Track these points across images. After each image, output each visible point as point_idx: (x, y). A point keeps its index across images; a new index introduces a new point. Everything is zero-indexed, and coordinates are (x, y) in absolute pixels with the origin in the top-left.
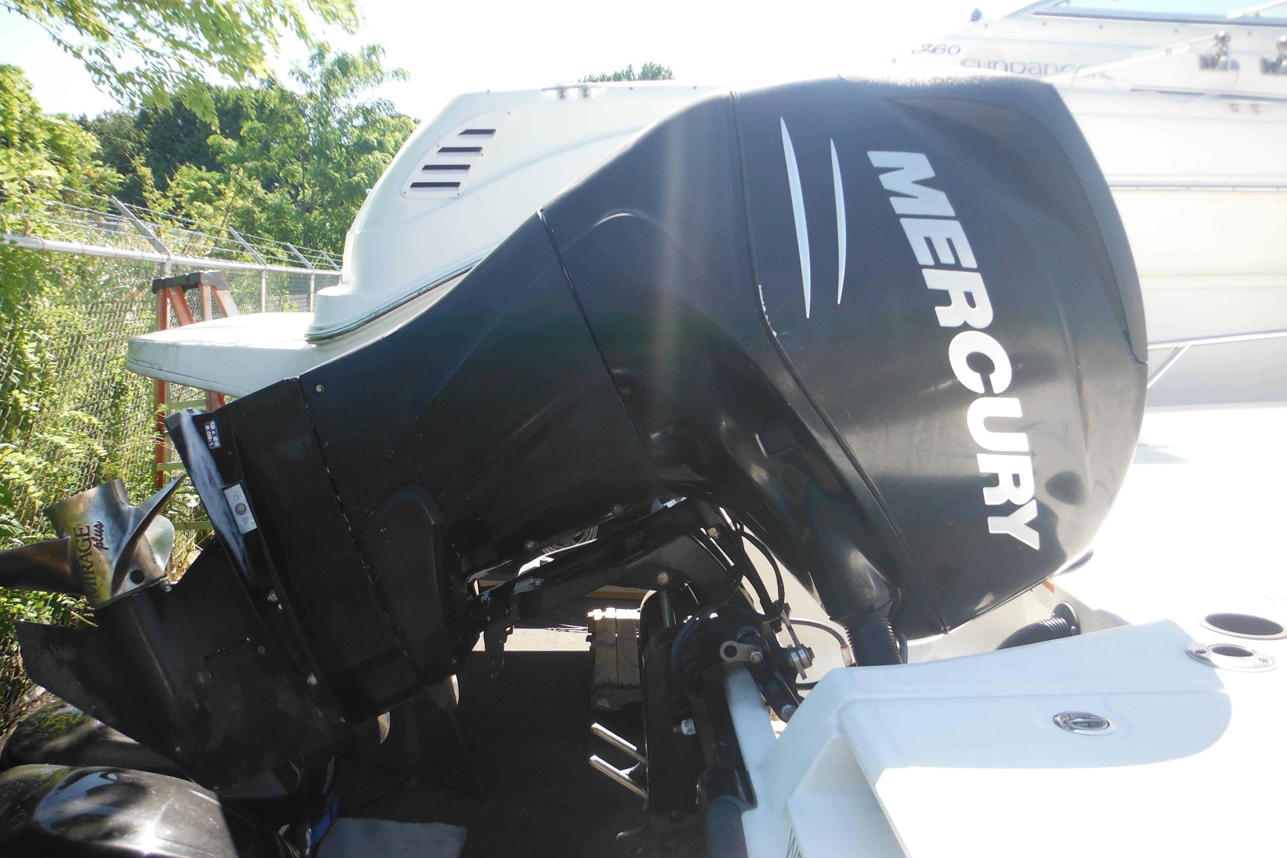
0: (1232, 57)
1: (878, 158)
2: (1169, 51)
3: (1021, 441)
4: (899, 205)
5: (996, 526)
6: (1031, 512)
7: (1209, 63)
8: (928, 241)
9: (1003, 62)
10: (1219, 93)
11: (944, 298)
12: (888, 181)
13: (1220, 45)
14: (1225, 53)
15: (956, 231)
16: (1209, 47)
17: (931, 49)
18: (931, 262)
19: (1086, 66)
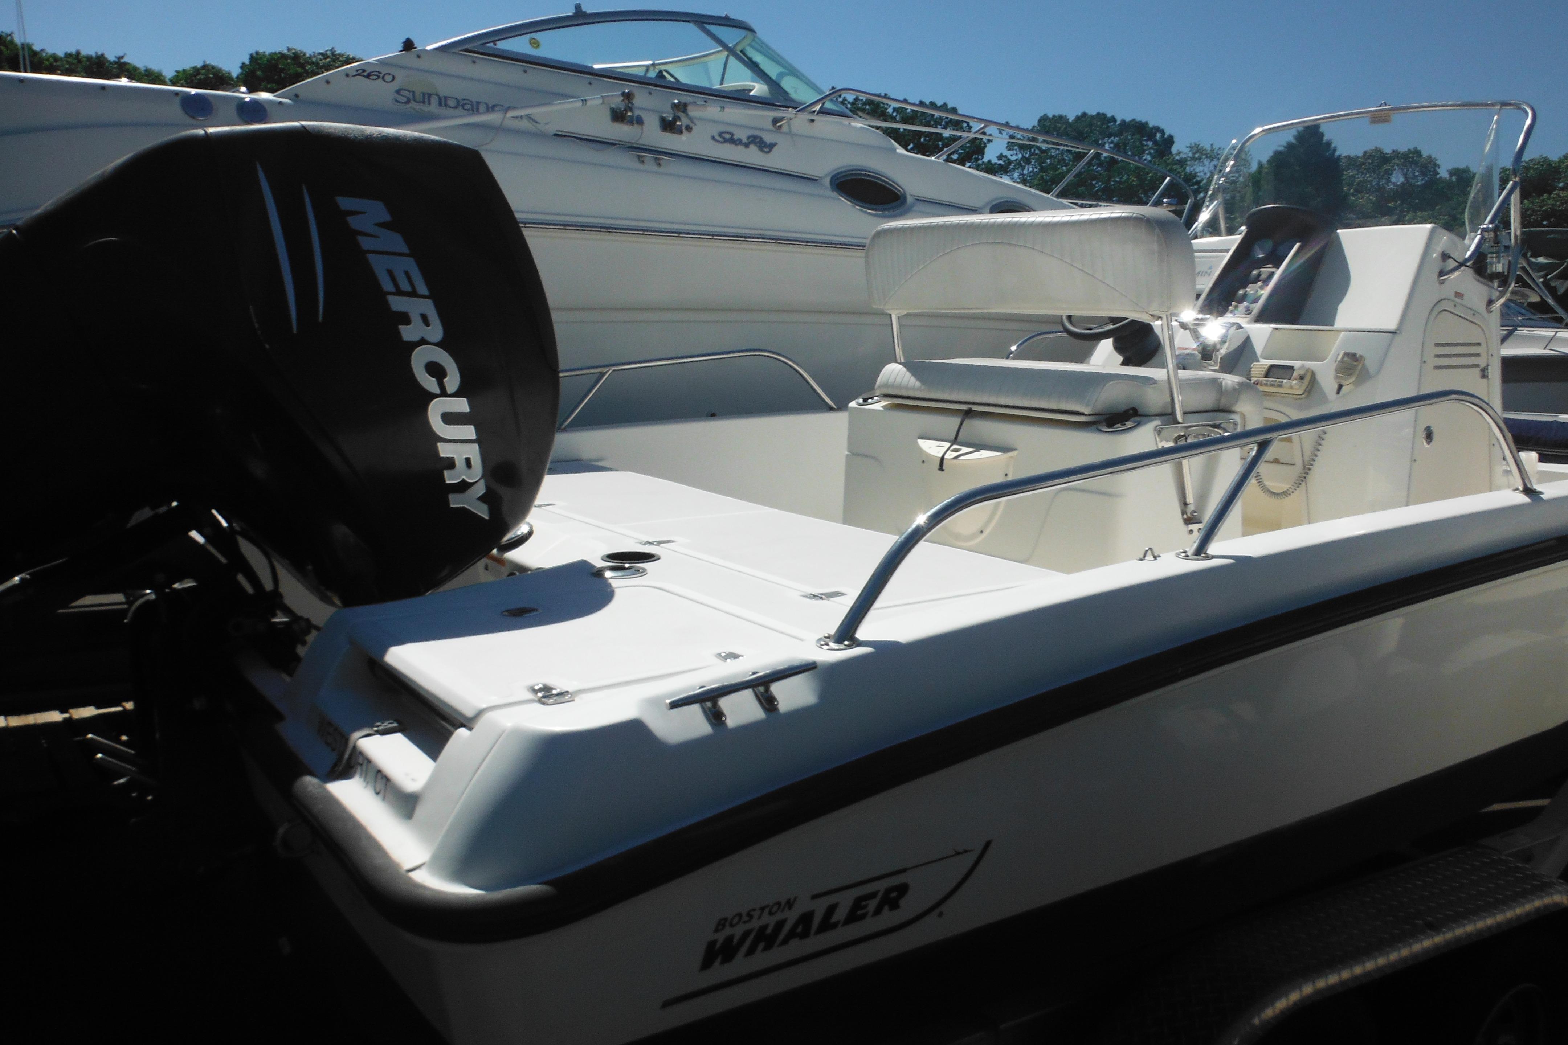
0: (637, 113)
1: (345, 203)
2: (584, 101)
3: (469, 432)
4: (365, 243)
5: (456, 501)
6: (480, 489)
7: (618, 116)
8: (390, 273)
9: (437, 95)
10: (629, 145)
11: (405, 319)
12: (354, 222)
13: (627, 101)
14: (631, 110)
15: (411, 265)
16: (617, 101)
17: (365, 74)
18: (393, 290)
19: (514, 108)
